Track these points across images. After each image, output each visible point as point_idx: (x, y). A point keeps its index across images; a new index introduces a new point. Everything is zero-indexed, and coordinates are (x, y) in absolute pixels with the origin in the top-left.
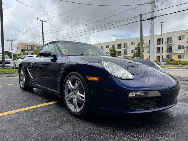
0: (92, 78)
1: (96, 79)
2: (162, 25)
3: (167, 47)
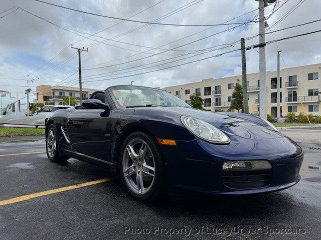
0: (166, 142)
1: (172, 142)
2: (279, 56)
3: (289, 92)
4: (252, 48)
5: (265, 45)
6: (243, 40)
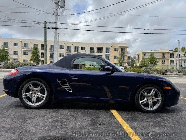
1: (170, 88)
2: (58, 35)
3: (50, 53)
5: (58, 29)
6: (45, 22)
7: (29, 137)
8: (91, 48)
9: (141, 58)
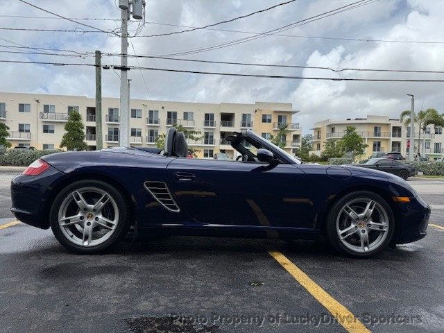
2: (129, 85)
3: (109, 128)
4: (111, 69)
5: (129, 69)
6: (98, 54)
7: (90, 315)
8: (207, 115)
9: (324, 139)
